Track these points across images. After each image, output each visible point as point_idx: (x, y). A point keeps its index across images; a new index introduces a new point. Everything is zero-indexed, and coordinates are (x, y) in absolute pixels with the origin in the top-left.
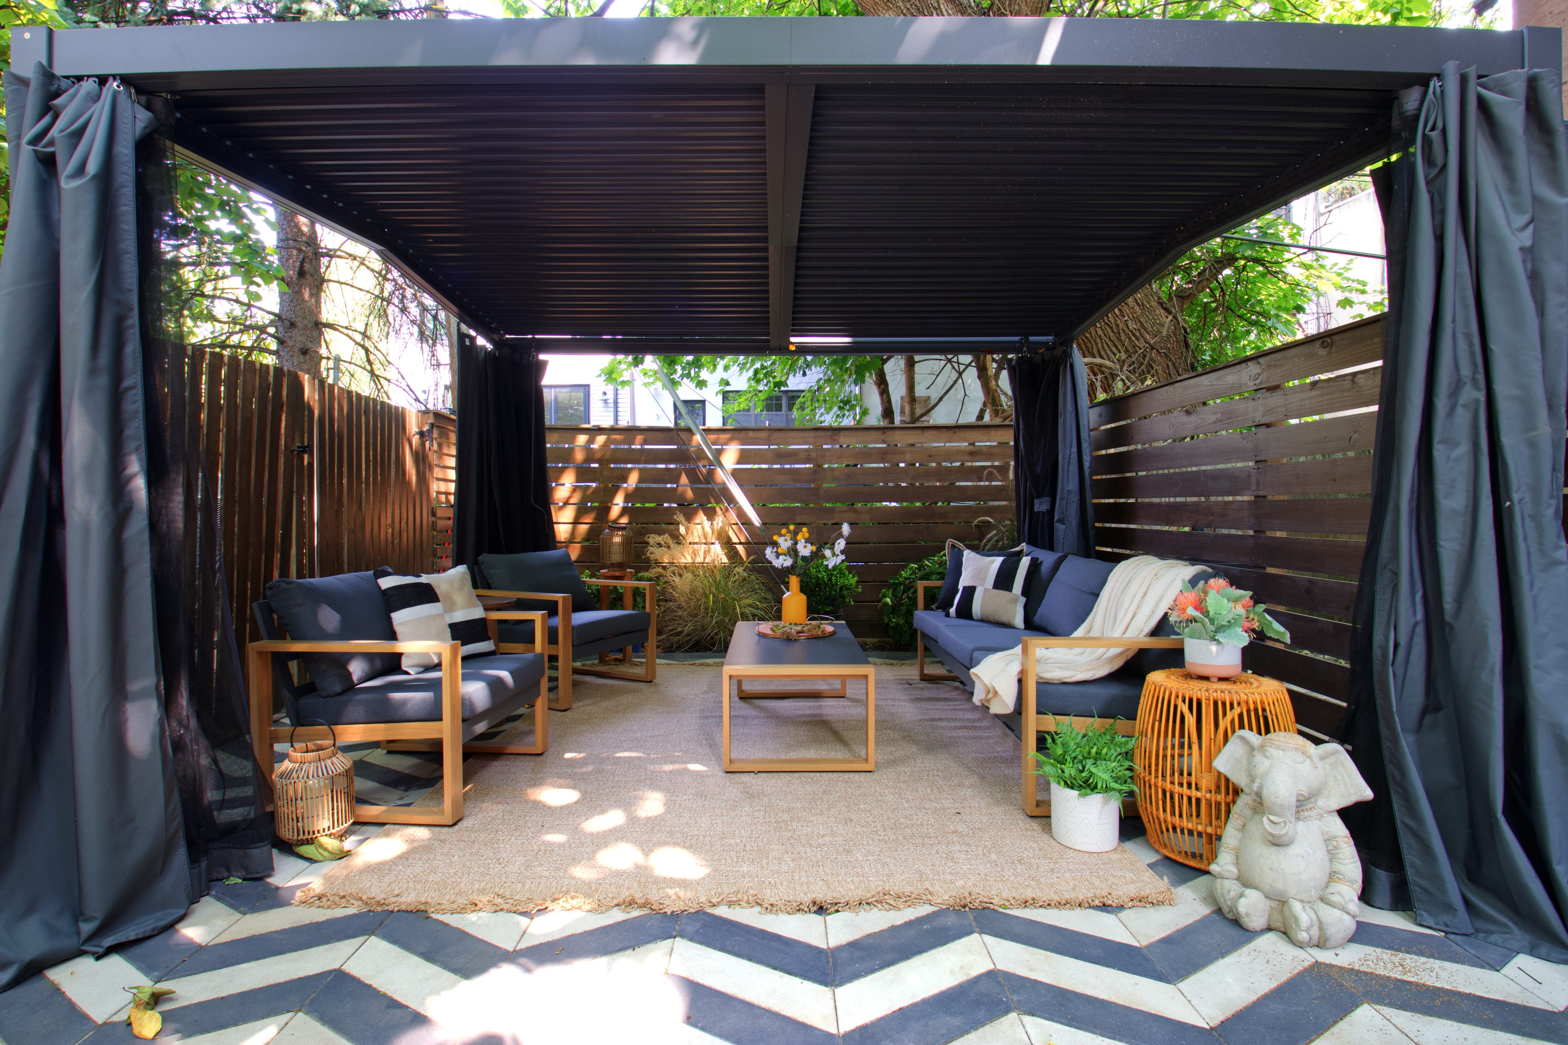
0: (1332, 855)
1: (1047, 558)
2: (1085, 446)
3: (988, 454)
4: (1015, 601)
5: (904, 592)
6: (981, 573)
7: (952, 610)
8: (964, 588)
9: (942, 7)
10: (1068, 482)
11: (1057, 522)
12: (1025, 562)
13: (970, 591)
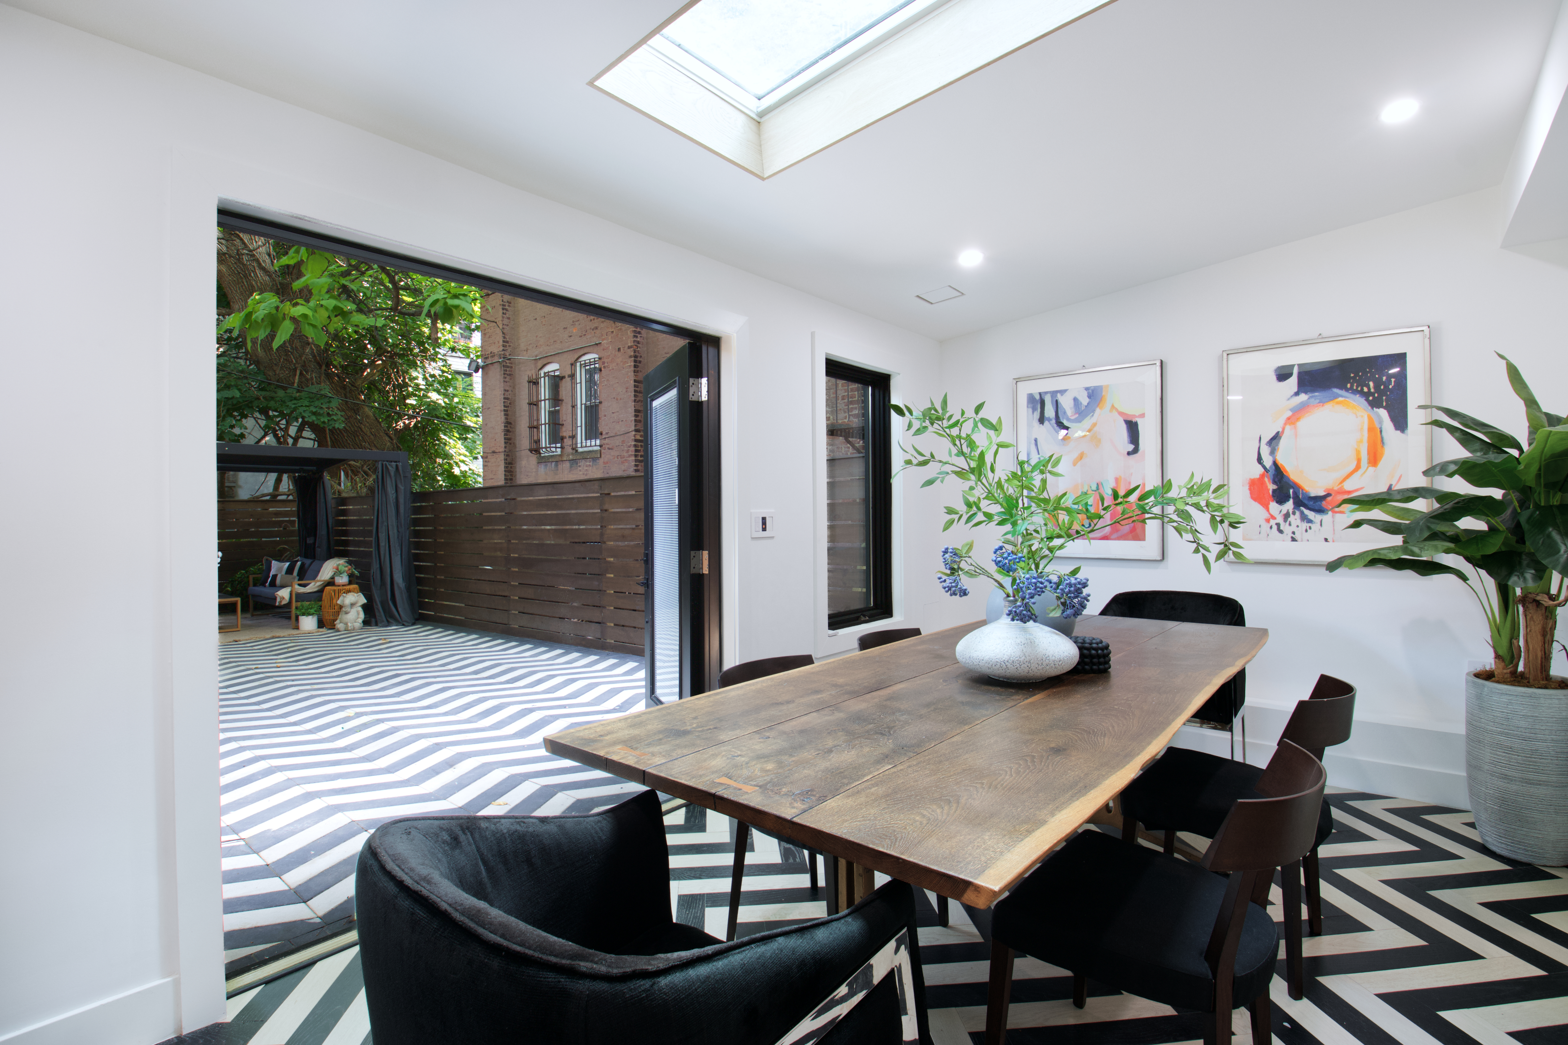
0: (358, 614)
1: (308, 562)
2: (329, 516)
3: (285, 514)
4: (294, 578)
5: (238, 584)
6: (280, 569)
7: (267, 584)
8: (273, 575)
9: (257, 271)
10: (322, 531)
11: (318, 547)
12: (299, 563)
13: (275, 576)
